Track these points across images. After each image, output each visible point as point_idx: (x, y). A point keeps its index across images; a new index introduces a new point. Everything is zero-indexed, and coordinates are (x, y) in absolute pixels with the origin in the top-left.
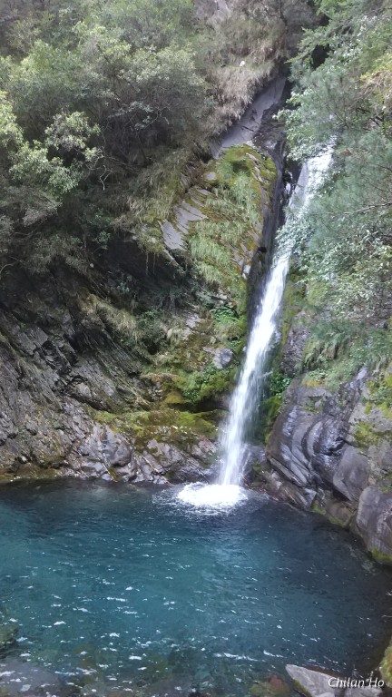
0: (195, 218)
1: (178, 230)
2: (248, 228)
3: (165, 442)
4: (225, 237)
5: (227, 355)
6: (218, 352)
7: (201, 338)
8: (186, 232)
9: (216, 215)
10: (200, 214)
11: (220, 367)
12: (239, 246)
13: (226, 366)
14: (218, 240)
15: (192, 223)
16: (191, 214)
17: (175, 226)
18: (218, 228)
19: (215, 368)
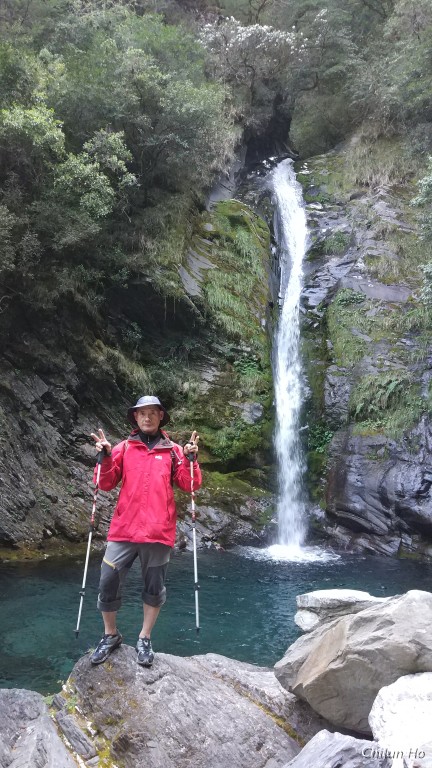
0: (207, 267)
1: (193, 277)
2: (257, 282)
3: (207, 505)
4: (238, 288)
5: (258, 409)
6: (247, 406)
7: (224, 392)
8: (201, 280)
9: (225, 266)
10: (209, 262)
11: (251, 422)
12: (252, 300)
13: (257, 421)
14: (232, 290)
15: (205, 271)
16: (201, 263)
17: (189, 271)
18: (230, 279)
19: (245, 424)
